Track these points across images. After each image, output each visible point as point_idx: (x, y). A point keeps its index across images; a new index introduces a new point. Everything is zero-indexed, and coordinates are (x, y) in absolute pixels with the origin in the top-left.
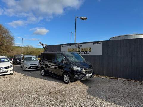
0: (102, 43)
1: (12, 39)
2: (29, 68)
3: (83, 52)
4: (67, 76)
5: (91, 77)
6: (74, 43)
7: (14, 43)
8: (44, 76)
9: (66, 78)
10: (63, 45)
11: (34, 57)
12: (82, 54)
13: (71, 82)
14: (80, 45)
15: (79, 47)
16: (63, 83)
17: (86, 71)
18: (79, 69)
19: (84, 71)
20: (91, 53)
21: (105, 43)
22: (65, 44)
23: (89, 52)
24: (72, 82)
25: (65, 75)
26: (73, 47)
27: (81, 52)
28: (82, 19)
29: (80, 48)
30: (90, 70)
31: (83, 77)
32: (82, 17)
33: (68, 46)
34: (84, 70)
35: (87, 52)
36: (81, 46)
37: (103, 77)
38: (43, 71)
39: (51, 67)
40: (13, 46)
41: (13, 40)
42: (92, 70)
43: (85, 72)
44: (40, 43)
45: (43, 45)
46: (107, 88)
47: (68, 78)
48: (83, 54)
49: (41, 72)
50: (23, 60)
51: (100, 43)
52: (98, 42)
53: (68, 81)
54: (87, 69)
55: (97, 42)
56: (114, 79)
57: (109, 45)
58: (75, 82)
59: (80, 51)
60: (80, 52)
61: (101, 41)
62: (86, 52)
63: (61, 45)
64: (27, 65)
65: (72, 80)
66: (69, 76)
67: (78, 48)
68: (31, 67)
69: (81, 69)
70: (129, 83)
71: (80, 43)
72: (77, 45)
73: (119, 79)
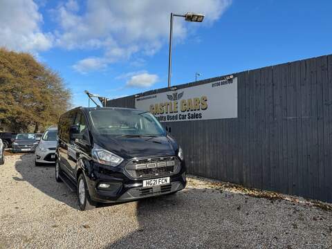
0: (235, 80)
3: (186, 113)
4: (83, 184)
5: (166, 188)
6: (167, 86)
10: (140, 95)
12: (184, 117)
14: (179, 91)
15: (176, 97)
17: (142, 166)
20: (206, 116)
21: (247, 81)
22: (144, 94)
23: (201, 111)
25: (81, 182)
26: (162, 98)
27: (183, 114)
29: (179, 101)
33: (150, 97)
35: (197, 112)
36: (182, 93)
37: (233, 190)
41: (69, 97)
42: (169, 163)
43: (138, 171)
44: (88, 94)
47: (84, 190)
48: (187, 119)
51: (230, 81)
52: (225, 76)
54: (146, 161)
55: (223, 78)
56: (268, 197)
57: (257, 85)
59: (179, 110)
60: (180, 112)
61: (235, 75)
62: (193, 112)
63: (134, 97)
67: (173, 102)
68: (52, 157)
69: (123, 159)
70: (315, 219)
71: (178, 87)
72: (171, 93)
73: (286, 198)
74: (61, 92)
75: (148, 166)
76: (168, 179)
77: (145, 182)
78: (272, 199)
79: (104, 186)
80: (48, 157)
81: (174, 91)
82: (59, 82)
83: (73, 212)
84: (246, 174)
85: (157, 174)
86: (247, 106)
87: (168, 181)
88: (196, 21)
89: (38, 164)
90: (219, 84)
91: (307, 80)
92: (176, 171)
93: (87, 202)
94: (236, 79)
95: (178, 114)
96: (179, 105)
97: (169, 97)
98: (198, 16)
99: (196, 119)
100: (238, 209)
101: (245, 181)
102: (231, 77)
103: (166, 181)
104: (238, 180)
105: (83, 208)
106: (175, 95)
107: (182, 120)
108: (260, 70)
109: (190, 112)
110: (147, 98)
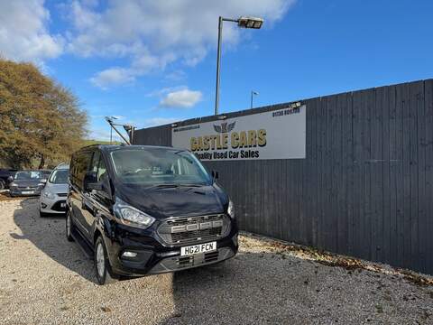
0: (303, 110)
2: (53, 208)
3: (239, 150)
4: (102, 250)
5: (211, 256)
6: (213, 114)
7: (87, 132)
10: (178, 124)
12: (236, 155)
14: (230, 121)
17: (180, 228)
20: (264, 154)
21: (318, 110)
22: (183, 123)
23: (258, 148)
25: (99, 247)
26: (207, 130)
27: (234, 151)
29: (229, 134)
32: (245, 18)
33: (190, 128)
35: (253, 149)
36: (234, 124)
42: (216, 224)
43: (175, 235)
48: (239, 158)
51: (297, 109)
52: (291, 103)
54: (185, 222)
55: (286, 105)
56: (345, 266)
57: (332, 117)
59: (229, 145)
60: (230, 149)
61: (302, 103)
62: (246, 150)
63: (169, 126)
64: (49, 196)
67: (221, 134)
68: (62, 205)
69: (154, 220)
71: (229, 116)
72: (218, 123)
73: (369, 267)
74: (75, 114)
75: (188, 227)
76: (215, 243)
77: (183, 249)
78: (349, 268)
79: (128, 254)
80: (57, 206)
81: (222, 121)
82: (72, 101)
83: (89, 287)
84: (317, 233)
85: (199, 239)
86: (319, 144)
87: (214, 248)
88: (253, 27)
89: (44, 215)
90: (281, 114)
91: (398, 112)
92: (224, 233)
93: (108, 274)
94: (304, 107)
95: (228, 150)
96: (229, 139)
97: (216, 128)
98: (255, 21)
99: (251, 158)
100: (306, 283)
101: (314, 241)
102: (298, 105)
103: (211, 246)
104: (305, 240)
105: (102, 282)
106: (224, 125)
107: (232, 159)
108: (337, 96)
109: (243, 149)
110: (187, 129)
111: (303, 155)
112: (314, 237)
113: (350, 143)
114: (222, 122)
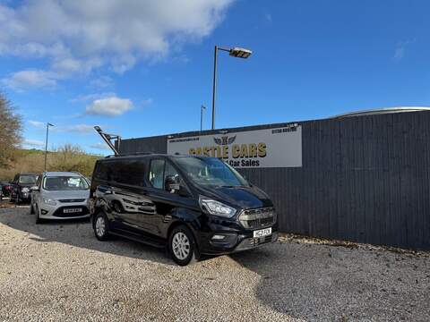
0: (299, 129)
1: (14, 124)
2: (54, 215)
3: (240, 160)
4: (185, 237)
5: (268, 239)
6: (210, 129)
8: (106, 238)
9: (180, 243)
10: (175, 136)
11: (74, 178)
12: (237, 164)
13: (199, 261)
14: (230, 135)
15: (225, 141)
16: (168, 263)
17: (253, 217)
18: (227, 211)
19: (244, 218)
20: (264, 163)
21: (312, 130)
22: (181, 135)
23: (258, 158)
24: (202, 258)
25: (177, 236)
26: (208, 141)
27: (234, 160)
28: (235, 54)
29: (230, 146)
30: (265, 215)
31: (242, 239)
32: (237, 49)
33: (189, 140)
34: (246, 213)
35: (253, 159)
36: (234, 138)
37: (306, 241)
38: (100, 221)
39: (132, 208)
40: (16, 145)
41: (17, 127)
43: (249, 222)
44: (99, 130)
45: (108, 138)
46: (329, 278)
47: (188, 244)
48: (240, 167)
49: (94, 228)
50: (37, 188)
51: (294, 129)
53: (186, 256)
55: (285, 125)
56: (344, 245)
57: (323, 136)
58: (213, 260)
59: (230, 155)
60: (230, 158)
61: (299, 123)
62: (248, 159)
63: (166, 137)
64: (50, 202)
65: (203, 250)
66: (191, 238)
67: (221, 146)
68: (64, 211)
69: (235, 210)
70: (397, 260)
71: (230, 131)
72: (219, 136)
76: (271, 229)
77: (255, 232)
78: (348, 246)
79: (217, 237)
80: (59, 212)
84: (312, 225)
85: (263, 225)
86: (313, 156)
87: (270, 232)
88: (242, 57)
90: (280, 131)
92: (274, 222)
94: (300, 127)
95: (229, 160)
96: (230, 151)
97: (217, 141)
98: (245, 53)
99: (252, 167)
101: (310, 231)
102: (295, 125)
104: (303, 231)
106: (225, 139)
108: (327, 120)
109: (244, 158)
110: (184, 140)
111: (299, 164)
112: (310, 228)
113: (338, 156)
114: (223, 135)
